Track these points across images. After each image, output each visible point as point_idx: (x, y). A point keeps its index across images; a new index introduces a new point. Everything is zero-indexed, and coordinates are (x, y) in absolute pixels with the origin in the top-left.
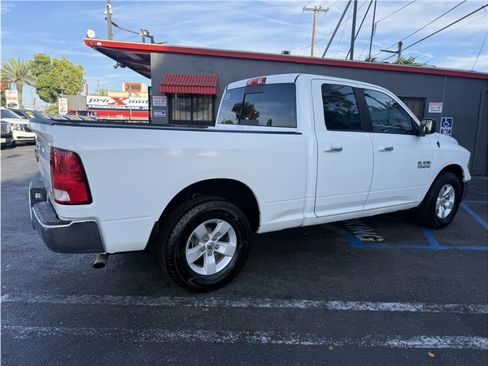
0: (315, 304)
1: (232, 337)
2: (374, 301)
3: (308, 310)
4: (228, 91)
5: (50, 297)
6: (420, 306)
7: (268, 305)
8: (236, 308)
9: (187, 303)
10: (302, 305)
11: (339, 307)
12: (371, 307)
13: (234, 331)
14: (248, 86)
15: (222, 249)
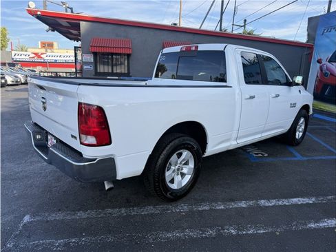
0: (251, 203)
1: (211, 232)
2: (286, 198)
3: (250, 208)
4: (163, 55)
5: (64, 214)
6: (313, 199)
7: (222, 207)
8: (203, 211)
9: (167, 210)
10: (243, 204)
11: (267, 204)
12: (285, 202)
13: (211, 227)
14: (181, 51)
15: (185, 170)
